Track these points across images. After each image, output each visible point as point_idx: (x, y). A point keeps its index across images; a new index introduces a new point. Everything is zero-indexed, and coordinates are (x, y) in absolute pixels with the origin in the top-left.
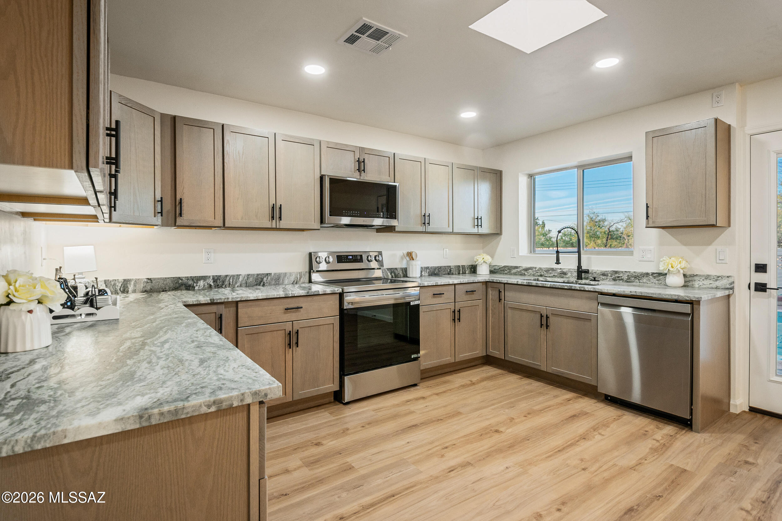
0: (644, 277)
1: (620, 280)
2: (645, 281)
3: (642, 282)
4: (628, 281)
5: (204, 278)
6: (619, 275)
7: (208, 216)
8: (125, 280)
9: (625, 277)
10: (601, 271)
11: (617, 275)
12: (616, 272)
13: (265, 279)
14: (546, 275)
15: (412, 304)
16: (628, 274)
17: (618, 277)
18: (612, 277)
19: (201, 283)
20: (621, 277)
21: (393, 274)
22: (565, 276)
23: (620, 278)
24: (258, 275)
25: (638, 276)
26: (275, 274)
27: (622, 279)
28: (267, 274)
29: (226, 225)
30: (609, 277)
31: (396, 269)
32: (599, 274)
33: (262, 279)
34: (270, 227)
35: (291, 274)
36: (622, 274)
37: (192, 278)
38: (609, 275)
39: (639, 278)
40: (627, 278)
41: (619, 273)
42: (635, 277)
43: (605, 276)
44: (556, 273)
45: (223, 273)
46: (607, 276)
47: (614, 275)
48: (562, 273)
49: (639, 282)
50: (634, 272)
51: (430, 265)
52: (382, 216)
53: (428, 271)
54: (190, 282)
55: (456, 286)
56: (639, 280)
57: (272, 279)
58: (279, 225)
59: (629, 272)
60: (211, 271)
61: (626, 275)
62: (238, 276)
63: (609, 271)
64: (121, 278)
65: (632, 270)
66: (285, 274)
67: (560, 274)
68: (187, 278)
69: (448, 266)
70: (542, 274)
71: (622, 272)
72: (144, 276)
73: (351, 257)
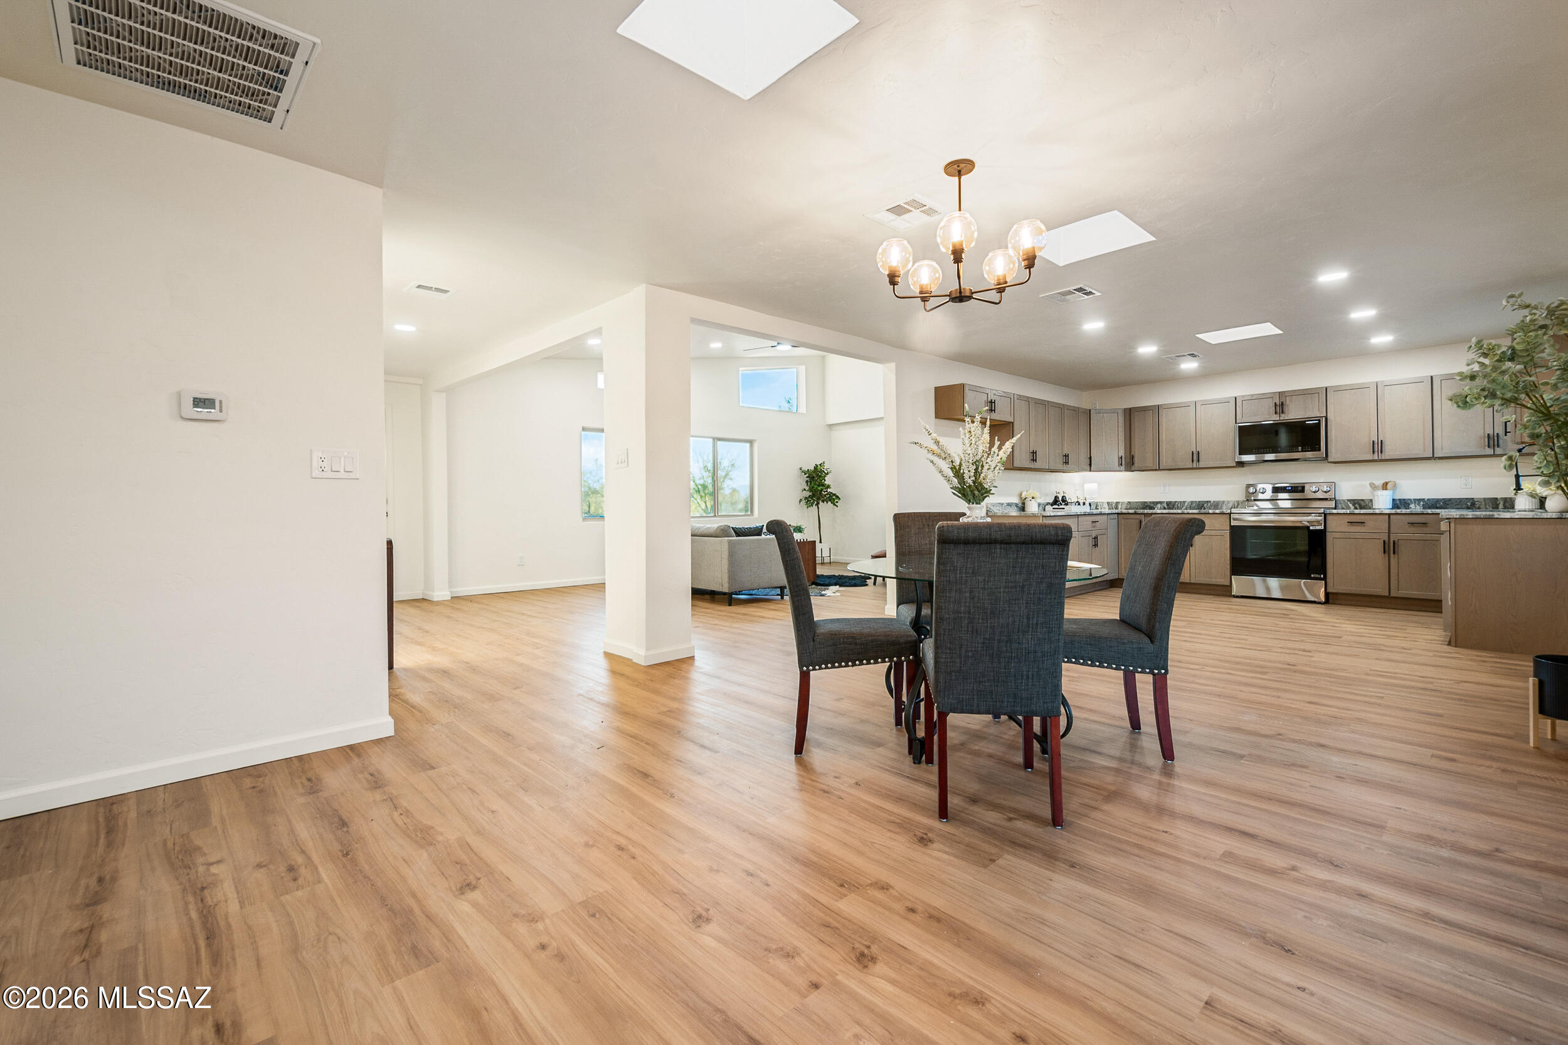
5: (1161, 503)
7: (1149, 463)
8: (1117, 502)
13: (1205, 505)
15: (1311, 528)
19: (1159, 506)
21: (1357, 505)
24: (1199, 502)
26: (1214, 501)
28: (1207, 502)
29: (1161, 468)
31: (1363, 500)
33: (1203, 505)
34: (1191, 467)
35: (1228, 502)
37: (1153, 503)
45: (1173, 500)
51: (1426, 497)
52: (1300, 450)
53: (1422, 503)
54: (1152, 505)
55: (1392, 516)
57: (1211, 505)
58: (1199, 465)
60: (1166, 499)
62: (1184, 502)
64: (1115, 501)
66: (1224, 502)
68: (1150, 502)
72: (1126, 500)
73: (1290, 488)
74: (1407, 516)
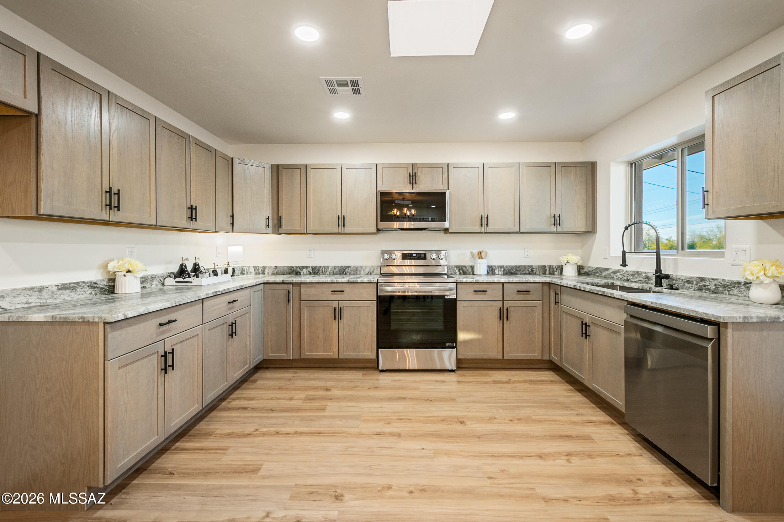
0: (734, 287)
1: (706, 290)
2: (736, 292)
3: (732, 293)
4: (716, 291)
5: (306, 267)
6: (705, 284)
7: (298, 226)
8: (263, 267)
9: (712, 287)
10: (686, 277)
11: (703, 283)
12: (702, 279)
13: (346, 270)
14: (632, 280)
15: (446, 297)
16: (715, 282)
17: (705, 286)
18: (698, 286)
19: (305, 270)
20: (708, 286)
21: (461, 271)
22: (649, 282)
23: (706, 287)
24: (341, 267)
25: (728, 286)
26: (354, 266)
27: (709, 289)
28: (348, 266)
29: (308, 232)
30: (694, 285)
31: (465, 266)
32: (684, 281)
33: (345, 270)
34: (337, 232)
35: (366, 267)
36: (709, 283)
37: (299, 267)
38: (695, 282)
39: (729, 288)
40: (714, 287)
41: (705, 280)
42: (724, 287)
43: (690, 283)
44: (641, 277)
45: (318, 264)
46: (692, 284)
47: (700, 283)
48: (647, 278)
49: (729, 294)
50: (723, 280)
51: (505, 265)
52: (430, 220)
53: (502, 269)
54: (298, 270)
55: (505, 285)
56: (728, 291)
57: (351, 270)
58: (344, 231)
59: (717, 279)
60: (311, 263)
61: (713, 284)
62: (328, 267)
63: (694, 278)
64: (262, 265)
65: (720, 278)
66: (362, 267)
67: (645, 279)
68: (297, 267)
69: (529, 266)
70: (629, 278)
71: (709, 279)
72: (273, 264)
73: (415, 255)
74: (516, 284)
